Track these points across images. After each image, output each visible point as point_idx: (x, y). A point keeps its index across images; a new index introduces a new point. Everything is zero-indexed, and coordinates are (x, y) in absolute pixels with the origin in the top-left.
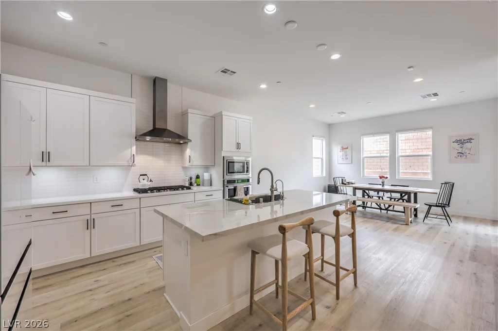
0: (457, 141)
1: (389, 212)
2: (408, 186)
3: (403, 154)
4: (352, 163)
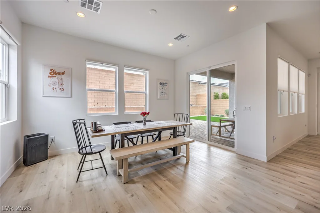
0: (161, 84)
4: (71, 97)
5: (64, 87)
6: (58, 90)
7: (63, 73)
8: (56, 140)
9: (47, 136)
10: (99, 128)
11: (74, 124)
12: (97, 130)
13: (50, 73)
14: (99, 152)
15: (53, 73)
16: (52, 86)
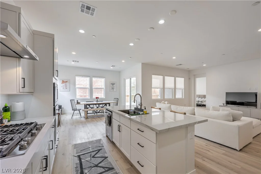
0: (111, 84)
1: (97, 113)
2: (102, 101)
3: (95, 87)
4: (70, 91)
5: (67, 87)
6: (65, 88)
7: (67, 82)
8: (64, 108)
9: (61, 106)
10: (79, 102)
11: (71, 100)
12: (78, 103)
13: (62, 82)
14: (79, 110)
15: (63, 82)
16: (63, 87)
